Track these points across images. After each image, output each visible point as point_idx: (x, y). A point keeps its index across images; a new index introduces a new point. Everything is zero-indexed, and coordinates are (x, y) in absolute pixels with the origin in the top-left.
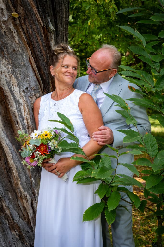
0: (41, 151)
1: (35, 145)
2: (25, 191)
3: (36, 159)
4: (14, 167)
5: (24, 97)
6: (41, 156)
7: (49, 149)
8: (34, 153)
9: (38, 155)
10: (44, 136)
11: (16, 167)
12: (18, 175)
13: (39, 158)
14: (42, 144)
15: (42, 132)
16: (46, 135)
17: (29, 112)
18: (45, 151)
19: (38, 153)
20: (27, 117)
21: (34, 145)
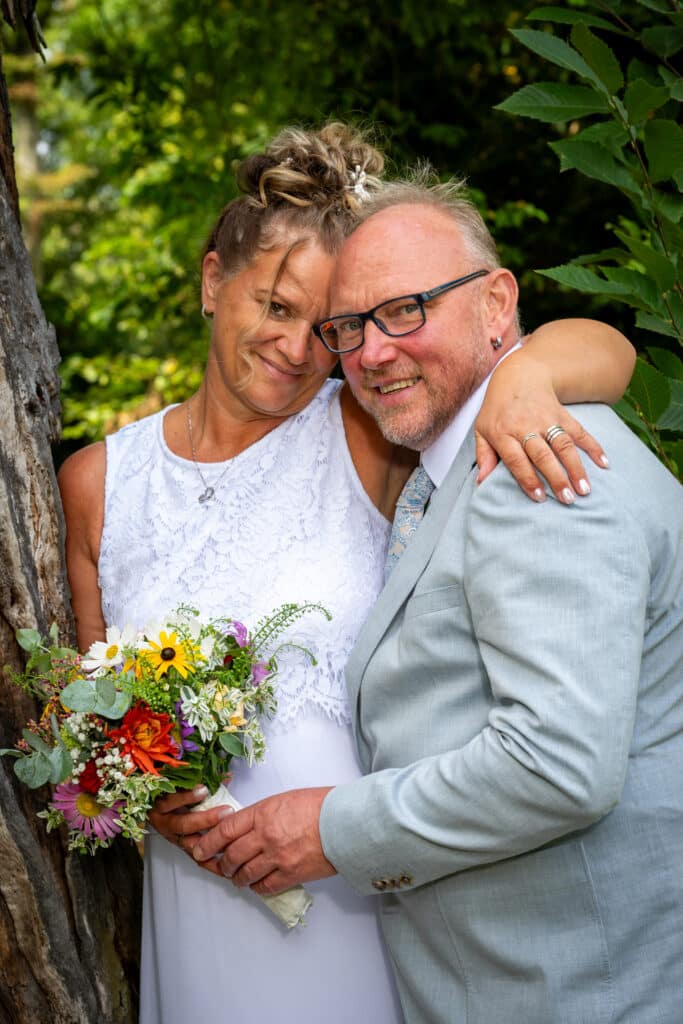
0: (139, 748)
1: (99, 716)
2: (72, 995)
3: (106, 796)
4: (12, 864)
5: (33, 440)
6: (138, 781)
7: (184, 738)
8: (93, 760)
9: (118, 775)
10: (157, 660)
11: (26, 858)
12: (36, 906)
13: (125, 793)
14: (139, 711)
15: (146, 640)
16: (168, 655)
17: (55, 530)
18: (157, 750)
19: (117, 759)
20: (47, 561)
21: (91, 718)
